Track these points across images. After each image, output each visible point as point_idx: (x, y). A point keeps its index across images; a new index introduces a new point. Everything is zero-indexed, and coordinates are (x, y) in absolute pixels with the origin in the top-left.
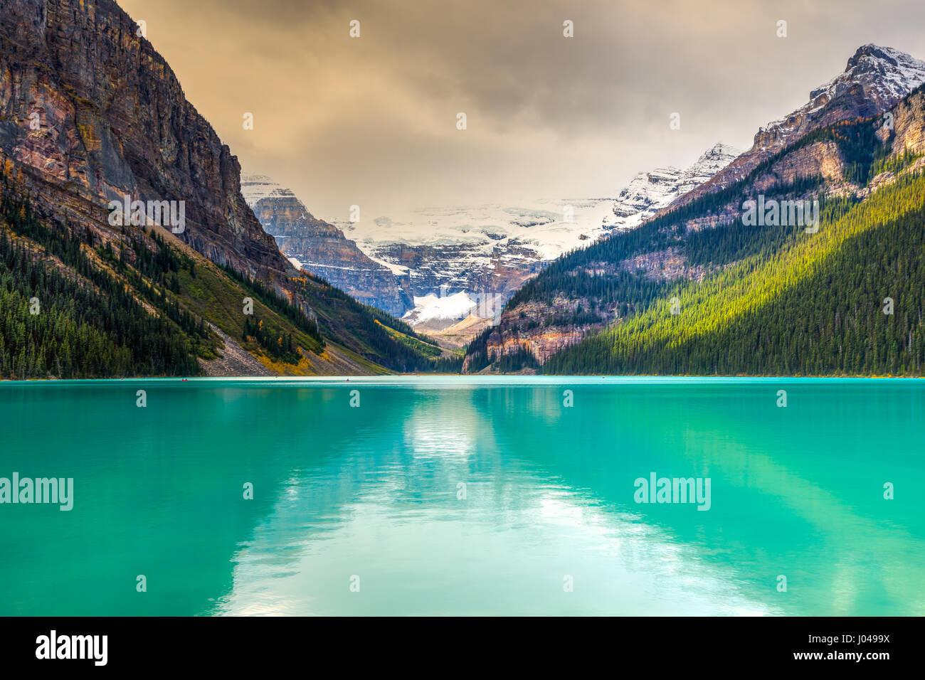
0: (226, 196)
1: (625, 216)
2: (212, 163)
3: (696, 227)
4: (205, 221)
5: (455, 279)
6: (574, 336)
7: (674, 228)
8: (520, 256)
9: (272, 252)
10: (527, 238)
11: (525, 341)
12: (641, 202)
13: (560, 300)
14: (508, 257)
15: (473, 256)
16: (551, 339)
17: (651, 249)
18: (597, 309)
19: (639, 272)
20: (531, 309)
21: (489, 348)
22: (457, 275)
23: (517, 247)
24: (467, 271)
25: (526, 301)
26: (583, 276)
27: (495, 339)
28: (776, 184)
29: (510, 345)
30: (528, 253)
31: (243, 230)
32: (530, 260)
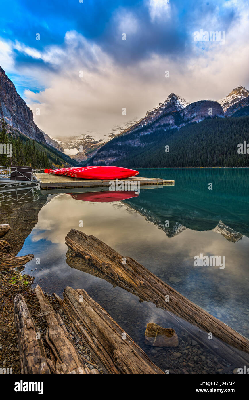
0: (30, 121)
1: (115, 131)
2: (26, 112)
3: (142, 134)
4: (26, 128)
5: (74, 145)
6: (115, 159)
7: (137, 134)
8: (90, 140)
9: (43, 137)
10: (91, 135)
11: (103, 160)
12: (118, 128)
13: (111, 151)
14: (87, 140)
15: (78, 139)
16: (109, 160)
17: (132, 139)
18: (120, 153)
19: (129, 144)
20: (104, 153)
21: (94, 162)
22: (74, 144)
23: (89, 137)
24: (76, 143)
25: (103, 150)
26: (117, 145)
27: (95, 160)
28: (159, 125)
29: (99, 161)
30: (92, 139)
31: (35, 130)
32: (93, 141)
